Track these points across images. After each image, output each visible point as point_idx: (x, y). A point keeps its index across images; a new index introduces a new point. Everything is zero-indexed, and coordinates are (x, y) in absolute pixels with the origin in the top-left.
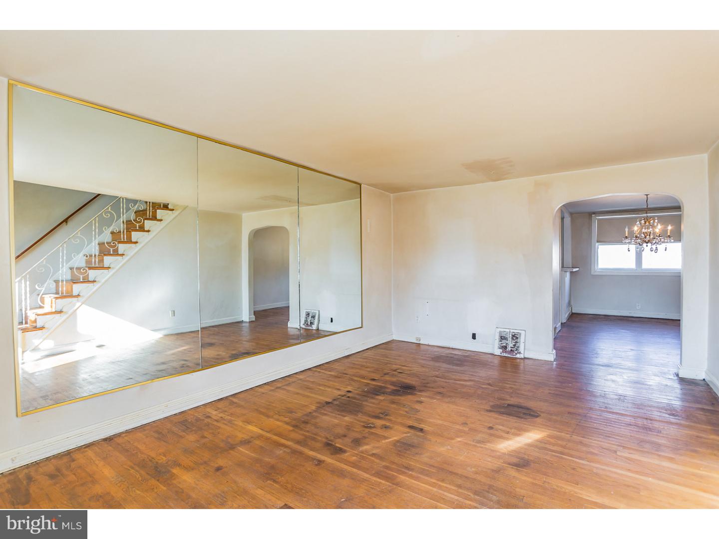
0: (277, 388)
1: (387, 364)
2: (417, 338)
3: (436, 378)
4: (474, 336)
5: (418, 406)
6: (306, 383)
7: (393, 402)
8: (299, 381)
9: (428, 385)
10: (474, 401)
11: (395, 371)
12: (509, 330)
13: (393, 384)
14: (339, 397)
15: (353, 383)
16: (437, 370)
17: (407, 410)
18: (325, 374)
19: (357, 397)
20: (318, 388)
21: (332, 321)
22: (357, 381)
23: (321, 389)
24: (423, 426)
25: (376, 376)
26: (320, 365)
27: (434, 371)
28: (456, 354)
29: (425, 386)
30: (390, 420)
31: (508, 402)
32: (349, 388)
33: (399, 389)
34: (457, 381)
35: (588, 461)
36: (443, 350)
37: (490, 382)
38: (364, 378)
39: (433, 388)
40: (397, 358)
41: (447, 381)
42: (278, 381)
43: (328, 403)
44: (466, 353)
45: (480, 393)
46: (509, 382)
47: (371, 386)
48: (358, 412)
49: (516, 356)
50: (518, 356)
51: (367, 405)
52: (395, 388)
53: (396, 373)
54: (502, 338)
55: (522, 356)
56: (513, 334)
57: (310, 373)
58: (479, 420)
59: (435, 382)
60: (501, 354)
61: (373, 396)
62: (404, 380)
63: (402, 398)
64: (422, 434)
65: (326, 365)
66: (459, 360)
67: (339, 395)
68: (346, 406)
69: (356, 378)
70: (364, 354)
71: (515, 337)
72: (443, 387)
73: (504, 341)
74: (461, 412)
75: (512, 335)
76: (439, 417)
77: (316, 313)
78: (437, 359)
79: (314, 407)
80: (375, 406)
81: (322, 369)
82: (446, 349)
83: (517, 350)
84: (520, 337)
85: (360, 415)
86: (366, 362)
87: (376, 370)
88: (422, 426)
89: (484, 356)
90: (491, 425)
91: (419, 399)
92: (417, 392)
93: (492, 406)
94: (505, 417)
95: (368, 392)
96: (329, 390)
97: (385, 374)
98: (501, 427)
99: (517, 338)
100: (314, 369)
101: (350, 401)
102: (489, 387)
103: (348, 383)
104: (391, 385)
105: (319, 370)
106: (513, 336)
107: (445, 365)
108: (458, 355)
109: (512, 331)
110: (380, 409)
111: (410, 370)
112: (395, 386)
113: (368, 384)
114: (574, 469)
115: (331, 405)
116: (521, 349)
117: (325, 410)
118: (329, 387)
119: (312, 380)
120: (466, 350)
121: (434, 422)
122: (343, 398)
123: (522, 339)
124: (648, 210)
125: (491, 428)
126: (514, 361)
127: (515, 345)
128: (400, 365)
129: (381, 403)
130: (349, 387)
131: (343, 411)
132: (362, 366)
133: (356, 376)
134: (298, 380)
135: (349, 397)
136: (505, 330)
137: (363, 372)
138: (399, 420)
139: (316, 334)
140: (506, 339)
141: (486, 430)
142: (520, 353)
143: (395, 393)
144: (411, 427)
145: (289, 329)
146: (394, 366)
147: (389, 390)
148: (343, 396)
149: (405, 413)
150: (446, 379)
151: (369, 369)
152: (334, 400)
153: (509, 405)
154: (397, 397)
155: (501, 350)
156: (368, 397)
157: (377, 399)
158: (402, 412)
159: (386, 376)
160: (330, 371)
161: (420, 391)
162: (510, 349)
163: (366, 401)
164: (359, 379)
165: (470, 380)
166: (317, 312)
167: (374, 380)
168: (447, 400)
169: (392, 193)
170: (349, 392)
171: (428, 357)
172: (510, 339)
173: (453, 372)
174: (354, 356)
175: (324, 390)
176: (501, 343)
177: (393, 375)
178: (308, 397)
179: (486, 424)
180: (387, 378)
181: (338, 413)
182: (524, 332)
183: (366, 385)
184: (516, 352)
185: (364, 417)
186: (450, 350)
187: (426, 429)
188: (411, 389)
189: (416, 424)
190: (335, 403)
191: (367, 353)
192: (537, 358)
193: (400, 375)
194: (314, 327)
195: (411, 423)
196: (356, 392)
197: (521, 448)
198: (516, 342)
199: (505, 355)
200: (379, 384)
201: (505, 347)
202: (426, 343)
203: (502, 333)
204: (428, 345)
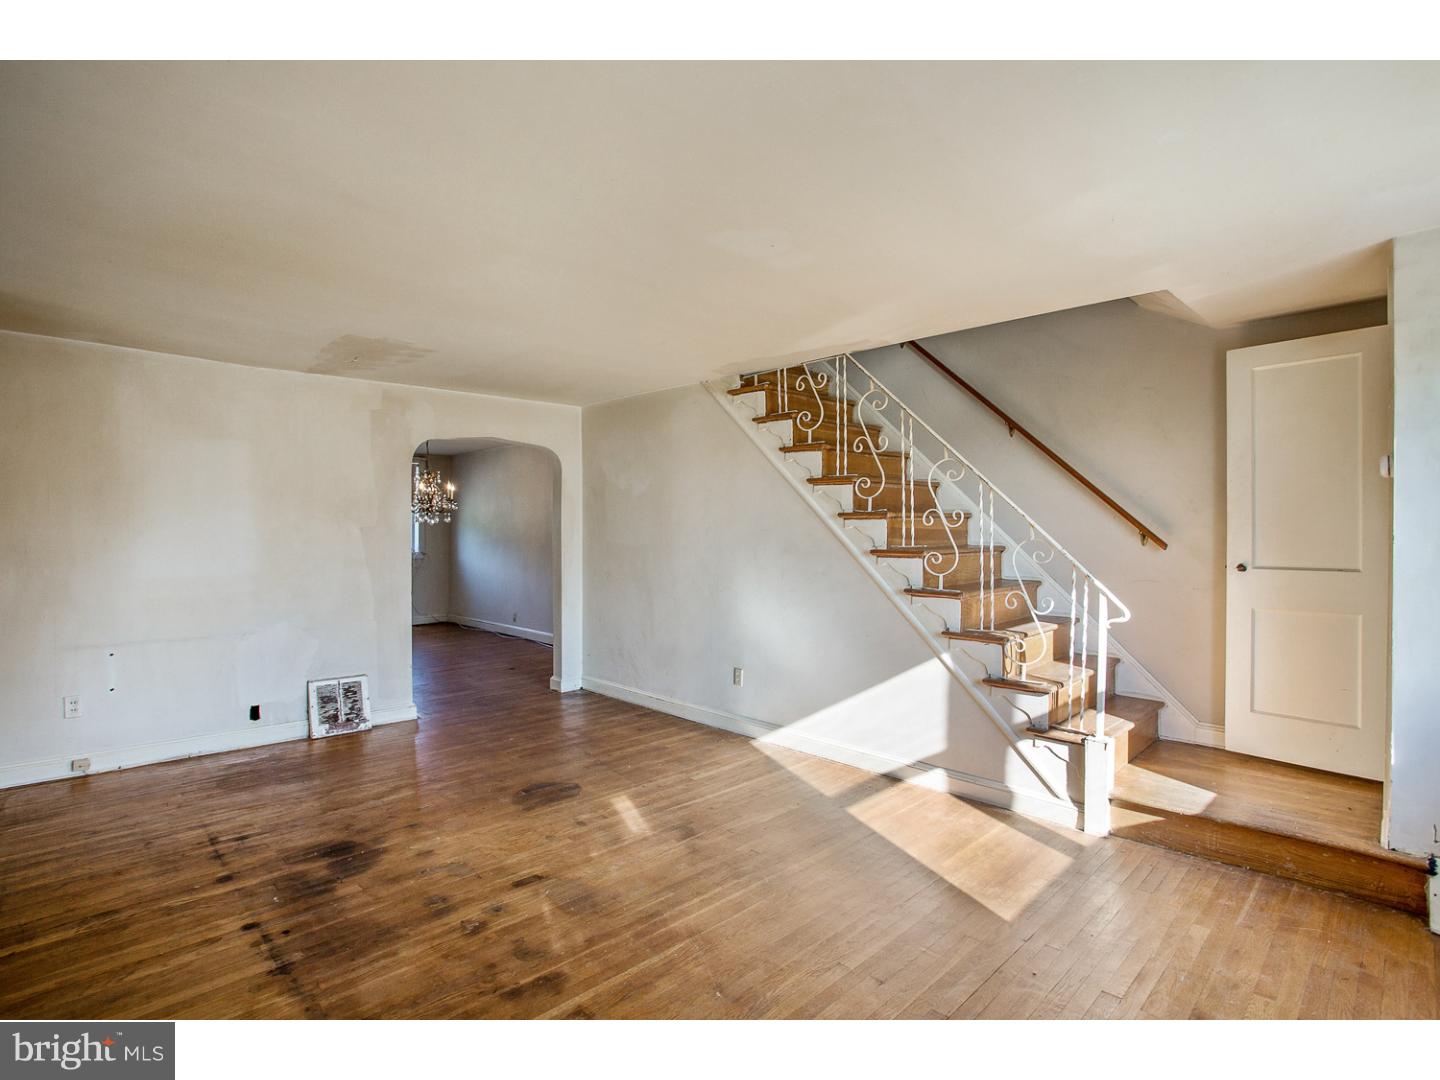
4: (255, 713)
12: (335, 681)
32: (230, 922)
41: (367, 806)
49: (359, 729)
50: (362, 727)
53: (232, 844)
54: (326, 700)
55: (369, 725)
56: (346, 687)
60: (328, 733)
71: (351, 691)
72: (391, 817)
73: (330, 707)
75: (345, 689)
83: (358, 715)
84: (360, 689)
92: (375, 844)
97: (217, 857)
99: (355, 693)
106: (347, 691)
109: (342, 681)
111: (248, 825)
113: (244, 892)
116: (367, 712)
123: (365, 692)
127: (352, 709)
136: (329, 682)
140: (332, 700)
142: (365, 720)
150: (356, 804)
155: (327, 726)
159: (228, 859)
161: (376, 841)
162: (344, 719)
170: (250, 927)
172: (341, 699)
173: (332, 790)
176: (323, 710)
177: (243, 851)
180: (243, 861)
182: (364, 678)
184: (357, 721)
192: (394, 722)
196: (266, 916)
198: (355, 701)
199: (335, 732)
201: (335, 718)
202: (113, 766)
203: (323, 690)
204: (121, 771)
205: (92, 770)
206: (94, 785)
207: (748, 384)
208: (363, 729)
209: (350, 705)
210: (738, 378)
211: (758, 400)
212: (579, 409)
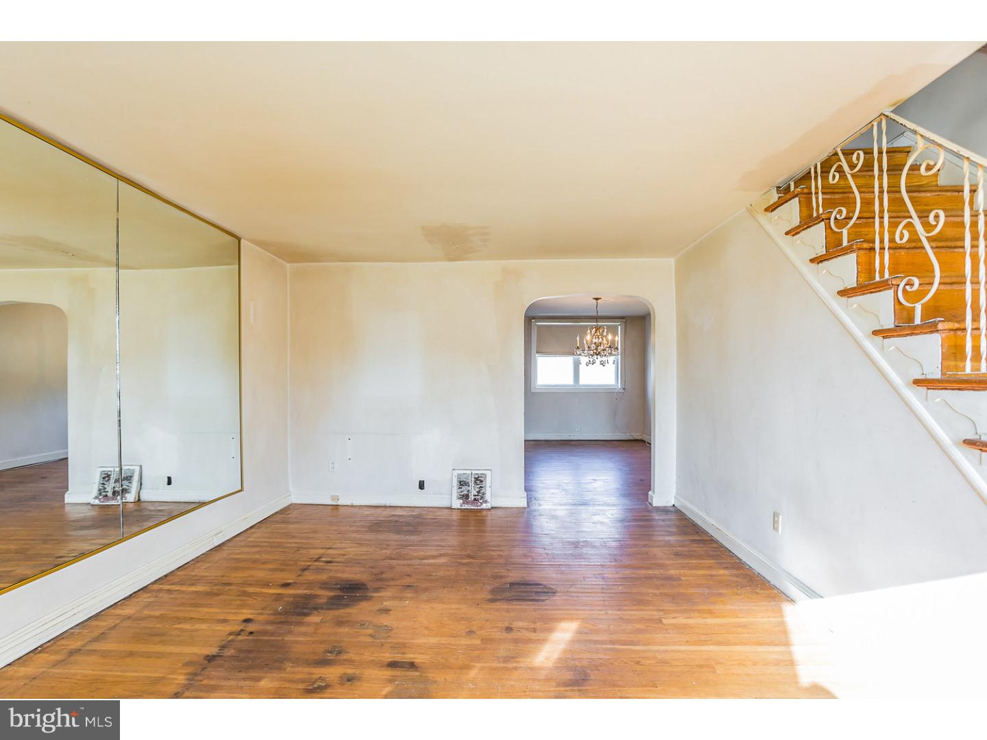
0: (72, 653)
1: (298, 549)
2: (332, 496)
3: (390, 561)
4: (422, 485)
5: (385, 620)
6: (144, 624)
7: (340, 623)
8: (127, 623)
9: (383, 576)
10: (464, 589)
11: (317, 560)
12: (469, 472)
13: (325, 585)
14: (231, 638)
15: (250, 601)
16: (385, 546)
17: (370, 631)
18: (183, 592)
19: (269, 628)
20: (176, 629)
21: (169, 482)
22: (256, 594)
23: (187, 630)
24: (412, 656)
25: (290, 577)
26: (166, 576)
27: (381, 549)
28: (399, 516)
29: (381, 580)
30: (350, 662)
31: (509, 580)
32: (246, 613)
33: (338, 593)
34: (423, 559)
35: (644, 645)
36: (379, 511)
37: (469, 552)
38: (266, 585)
39: (393, 579)
40: (310, 535)
41: (410, 562)
42: (72, 633)
43: (211, 659)
44: (413, 511)
45: (464, 573)
46: (493, 548)
47: (286, 599)
48: (282, 661)
49: (482, 507)
50: (484, 506)
51: (296, 642)
52: (332, 594)
53: (322, 564)
54: (462, 484)
55: (489, 506)
56: (477, 477)
57: (146, 598)
58: (487, 620)
59: (392, 568)
60: (461, 506)
61: (299, 618)
62: (340, 575)
63: (353, 610)
64: (417, 673)
65: (179, 573)
66: (408, 524)
67: (231, 634)
68: (252, 655)
69: (251, 590)
70: (248, 537)
71: (479, 480)
72: (408, 575)
73: (464, 488)
74: (455, 613)
75: (475, 478)
76: (427, 632)
77: (134, 470)
78: (376, 526)
79: (182, 677)
80: (309, 639)
81: (173, 584)
82: (381, 509)
83: (482, 498)
84: (485, 479)
85: (289, 667)
86: (258, 552)
87: (284, 566)
88: (409, 657)
89: (440, 513)
90: (507, 624)
91: (382, 606)
92: (373, 592)
93: (493, 591)
94: (516, 606)
95: (285, 613)
96: (204, 626)
97: (304, 570)
98: (520, 624)
99: (482, 481)
100: (156, 587)
101: (256, 641)
102: (471, 560)
103: (238, 602)
104: (321, 588)
105: (168, 587)
106: (476, 479)
107: (394, 537)
108: (403, 516)
109: (474, 472)
110: (322, 642)
111: (344, 555)
112: (330, 589)
113: (279, 597)
114: (638, 663)
115: (218, 661)
116: (488, 497)
117: (209, 677)
118: (202, 620)
119: (157, 613)
120: (411, 507)
121: (426, 643)
122: (240, 638)
123: (488, 482)
124: (596, 318)
125: (509, 629)
126: (479, 514)
127: (478, 492)
128: (323, 548)
129: (320, 631)
130: (245, 611)
131: (249, 668)
132: (255, 561)
133: (250, 585)
134: (124, 620)
135: (251, 633)
136: (465, 472)
137: (260, 574)
138: (367, 656)
139: (136, 510)
140: (466, 484)
141: (505, 635)
142: (486, 502)
143: (335, 603)
144: (393, 665)
145: (67, 509)
146: (313, 551)
147: (324, 600)
148: (239, 634)
149: (369, 640)
150: (405, 559)
151: (270, 566)
152: (223, 647)
153: (511, 584)
154: (342, 611)
155: (462, 501)
156: (290, 623)
157: (309, 624)
158: (362, 639)
159: (306, 573)
160: (192, 585)
161: (377, 590)
162: (473, 498)
163: (290, 632)
164: (258, 590)
165: (441, 555)
166: (137, 469)
167: (286, 585)
168: (425, 596)
169: (289, 262)
170: (247, 621)
171: (362, 526)
172: (472, 484)
173: (410, 546)
174: (229, 544)
175: (192, 631)
176: (460, 490)
177: (319, 570)
178: (160, 655)
179: (500, 625)
180: (309, 576)
181: (243, 675)
182: (489, 472)
183: (276, 600)
184: (481, 501)
185: (300, 669)
186: (388, 510)
187: (418, 661)
188: (359, 589)
189: (398, 657)
190: (229, 652)
191: (255, 535)
192: (506, 506)
193: (329, 566)
194: (130, 497)
195: (388, 656)
196: (261, 618)
197: (565, 651)
198: (481, 487)
199: (466, 507)
200: (300, 592)
201: (467, 496)
202: (349, 503)
203: (461, 477)
204: (352, 506)
205: (340, 503)
206: (341, 510)
207: (785, 194)
208: (485, 508)
209: (478, 490)
210: (775, 191)
211: (792, 212)
212: (672, 261)
